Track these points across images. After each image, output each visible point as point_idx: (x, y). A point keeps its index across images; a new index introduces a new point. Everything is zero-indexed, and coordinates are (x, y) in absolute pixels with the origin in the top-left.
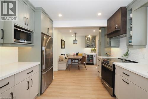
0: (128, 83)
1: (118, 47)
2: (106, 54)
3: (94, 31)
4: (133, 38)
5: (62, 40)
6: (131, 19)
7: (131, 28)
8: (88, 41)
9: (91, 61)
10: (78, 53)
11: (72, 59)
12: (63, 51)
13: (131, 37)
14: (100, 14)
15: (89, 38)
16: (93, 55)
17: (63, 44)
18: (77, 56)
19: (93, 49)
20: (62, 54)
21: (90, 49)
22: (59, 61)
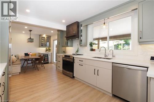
0: (82, 65)
1: (72, 46)
2: (64, 51)
3: (52, 32)
4: (82, 41)
6: (82, 30)
7: (82, 35)
8: (43, 41)
9: (46, 60)
13: (81, 41)
14: (64, 21)
15: (44, 37)
16: (48, 55)
19: (48, 48)
21: (44, 49)
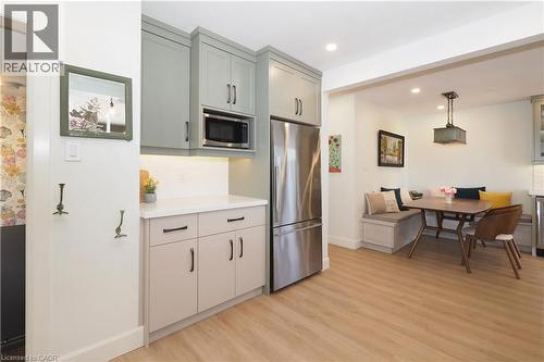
5: (382, 133)
10: (483, 189)
11: (441, 215)
12: (392, 178)
17: (389, 150)
20: (383, 190)
22: (367, 212)
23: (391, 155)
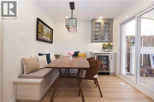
5: (38, 20)
8: (97, 30)
9: (104, 66)
10: (79, 52)
15: (100, 23)
16: (108, 56)
18: (76, 59)
19: (107, 44)
23: (46, 36)
